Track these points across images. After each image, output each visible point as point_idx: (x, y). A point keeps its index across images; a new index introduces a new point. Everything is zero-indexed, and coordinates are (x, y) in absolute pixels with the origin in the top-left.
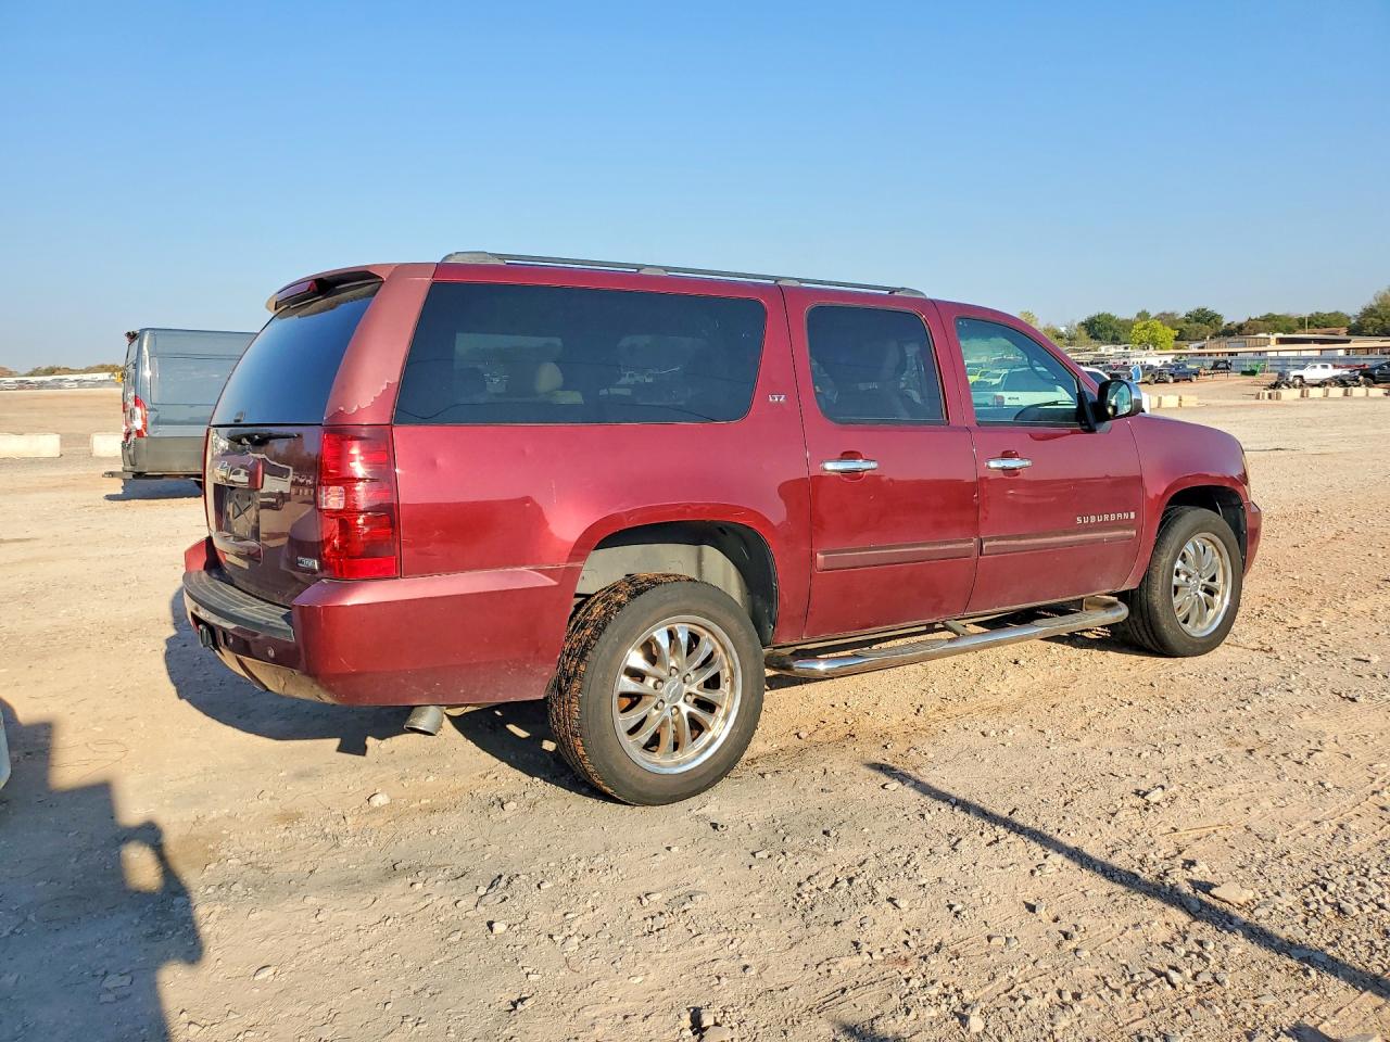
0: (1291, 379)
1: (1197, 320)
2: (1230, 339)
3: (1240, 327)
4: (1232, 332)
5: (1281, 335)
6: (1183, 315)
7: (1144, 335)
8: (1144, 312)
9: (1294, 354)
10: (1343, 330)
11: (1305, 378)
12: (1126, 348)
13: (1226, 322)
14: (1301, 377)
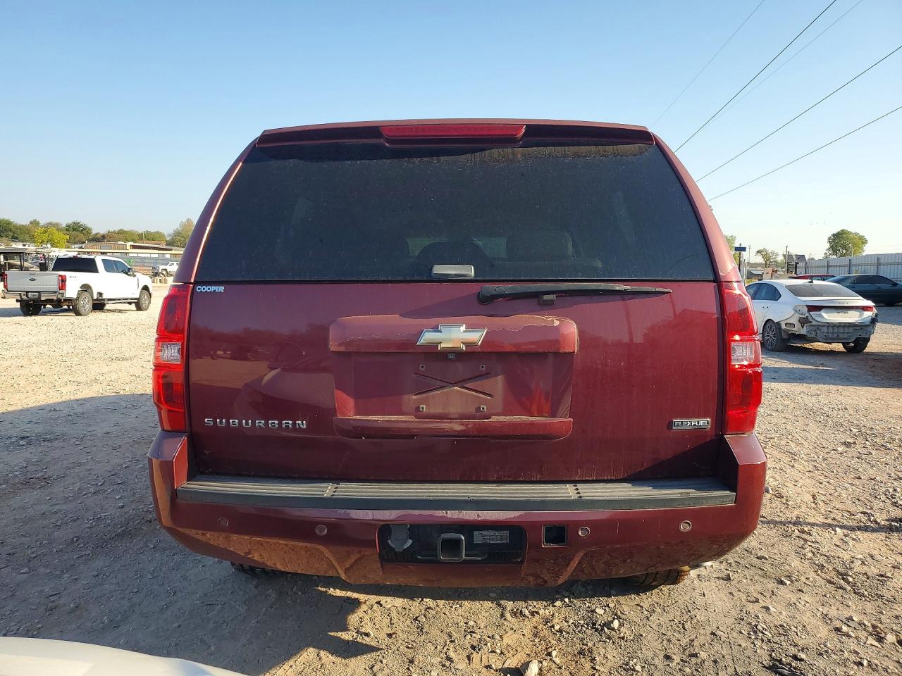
0: (160, 271)
1: (74, 230)
2: (100, 244)
3: (103, 237)
4: (99, 239)
5: (132, 243)
6: (64, 225)
7: (45, 237)
8: (35, 221)
9: (148, 255)
10: (164, 243)
11: (168, 271)
12: (24, 245)
13: (94, 232)
14: (166, 270)
